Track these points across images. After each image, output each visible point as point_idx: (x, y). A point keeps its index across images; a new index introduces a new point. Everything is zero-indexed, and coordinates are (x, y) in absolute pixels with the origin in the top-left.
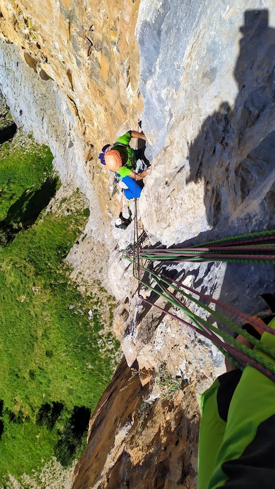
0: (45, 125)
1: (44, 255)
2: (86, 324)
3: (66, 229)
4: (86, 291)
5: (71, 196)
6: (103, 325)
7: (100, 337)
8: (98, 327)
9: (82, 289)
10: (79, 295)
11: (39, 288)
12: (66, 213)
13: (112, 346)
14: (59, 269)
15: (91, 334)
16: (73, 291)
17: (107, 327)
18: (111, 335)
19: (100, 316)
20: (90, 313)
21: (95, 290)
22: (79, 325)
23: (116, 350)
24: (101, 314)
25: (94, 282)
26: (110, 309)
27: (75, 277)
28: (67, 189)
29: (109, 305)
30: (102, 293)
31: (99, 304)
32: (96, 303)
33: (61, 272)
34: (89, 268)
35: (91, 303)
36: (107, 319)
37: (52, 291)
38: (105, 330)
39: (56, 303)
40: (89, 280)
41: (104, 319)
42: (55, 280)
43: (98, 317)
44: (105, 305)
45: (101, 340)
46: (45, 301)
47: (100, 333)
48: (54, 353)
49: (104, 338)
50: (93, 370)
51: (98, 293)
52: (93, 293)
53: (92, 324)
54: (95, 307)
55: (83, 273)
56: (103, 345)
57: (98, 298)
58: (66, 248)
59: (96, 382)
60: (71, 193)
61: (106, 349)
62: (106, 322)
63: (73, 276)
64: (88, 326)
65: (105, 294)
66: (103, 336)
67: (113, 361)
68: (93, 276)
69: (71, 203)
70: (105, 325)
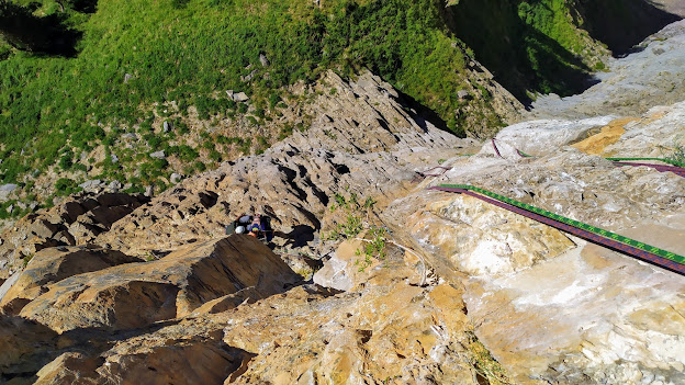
0: (639, 88)
1: (387, 33)
2: (220, 83)
3: (431, 85)
4: (293, 97)
5: (493, 110)
6: (208, 118)
7: (184, 108)
8: (207, 109)
9: (299, 89)
10: (286, 81)
11: (321, 6)
12: (461, 93)
13: (158, 131)
14: (351, 52)
15: (195, 90)
16: (299, 71)
17: (200, 127)
18: (182, 134)
19: (231, 115)
20: (242, 96)
21: (289, 117)
22: (222, 67)
23: (146, 138)
24: (233, 119)
25: (308, 117)
26: (240, 141)
27: (327, 80)
28: (508, 106)
29: (249, 140)
30: (279, 130)
31: (257, 119)
32: (261, 113)
33: (345, 56)
34: (341, 110)
35: (264, 102)
36: (218, 130)
37: (308, 28)
38: (197, 121)
39: (281, 32)
40: (314, 106)
41: (222, 122)
42: (331, 42)
43: (229, 111)
44: (253, 130)
45: (177, 109)
46: (291, 11)
47: (193, 109)
48: (177, 12)
49: (179, 115)
50: (120, 81)
51: (281, 121)
52: (284, 111)
53: (216, 95)
54: (252, 108)
55: (333, 97)
56: (165, 111)
57: (270, 119)
58: (393, 78)
59: (96, 83)
60: (498, 111)
61: (156, 115)
62: (213, 125)
63: (332, 77)
64: (213, 87)
65: (275, 136)
66: (186, 114)
67: (124, 126)
68: (321, 117)
69: (480, 107)
70: (207, 124)
